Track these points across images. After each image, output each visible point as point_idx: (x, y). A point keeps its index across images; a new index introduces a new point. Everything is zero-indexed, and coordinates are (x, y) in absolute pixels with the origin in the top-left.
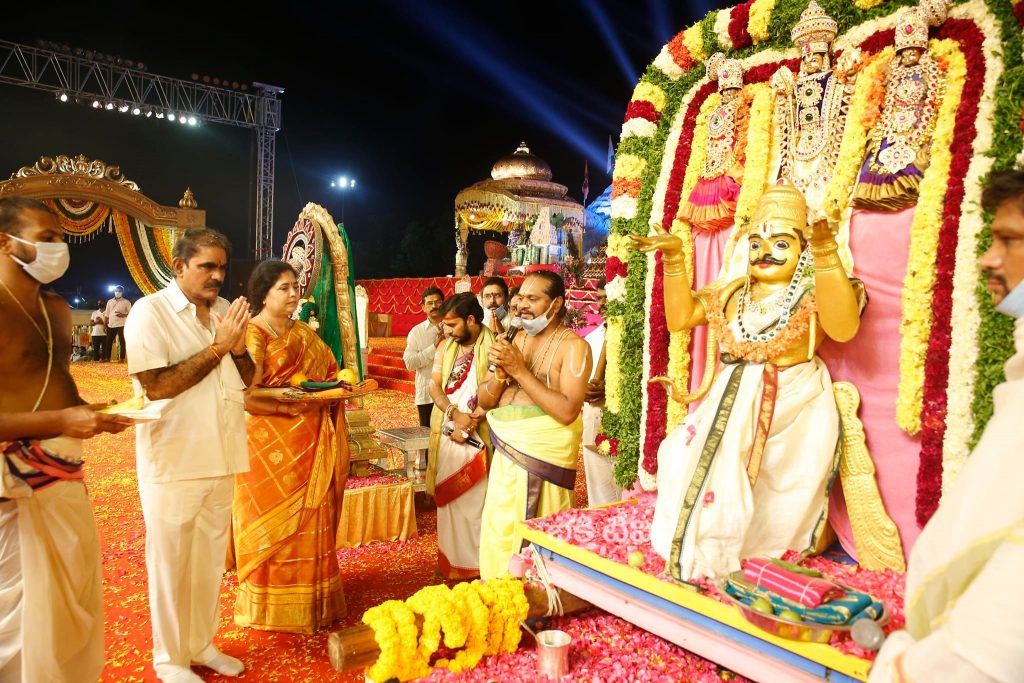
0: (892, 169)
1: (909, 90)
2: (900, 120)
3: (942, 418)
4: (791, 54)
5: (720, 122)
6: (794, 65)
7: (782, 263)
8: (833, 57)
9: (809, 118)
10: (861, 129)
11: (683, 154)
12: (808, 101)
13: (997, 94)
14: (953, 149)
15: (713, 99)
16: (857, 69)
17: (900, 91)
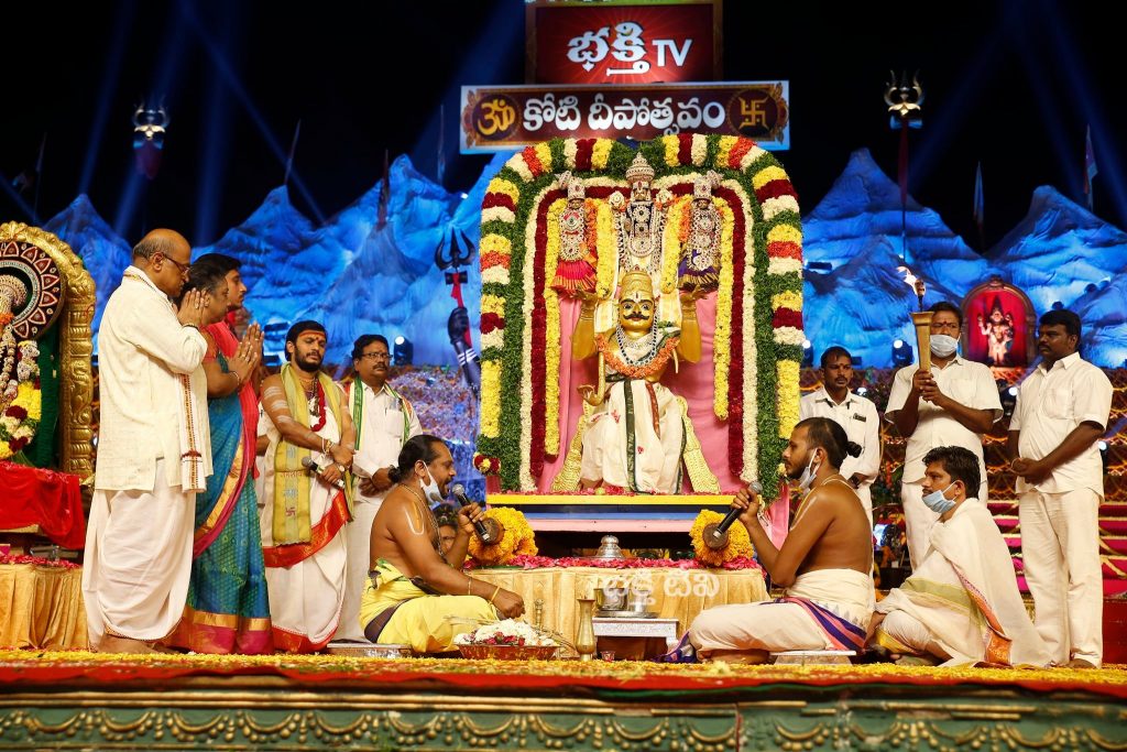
0: (702, 268)
1: (705, 223)
2: (701, 241)
3: (741, 407)
4: (623, 184)
5: (575, 222)
6: (626, 193)
7: (646, 318)
8: (654, 193)
9: (641, 229)
10: (678, 242)
11: (541, 240)
12: (641, 219)
13: (753, 235)
14: (734, 262)
15: (559, 203)
16: (669, 203)
17: (702, 224)
